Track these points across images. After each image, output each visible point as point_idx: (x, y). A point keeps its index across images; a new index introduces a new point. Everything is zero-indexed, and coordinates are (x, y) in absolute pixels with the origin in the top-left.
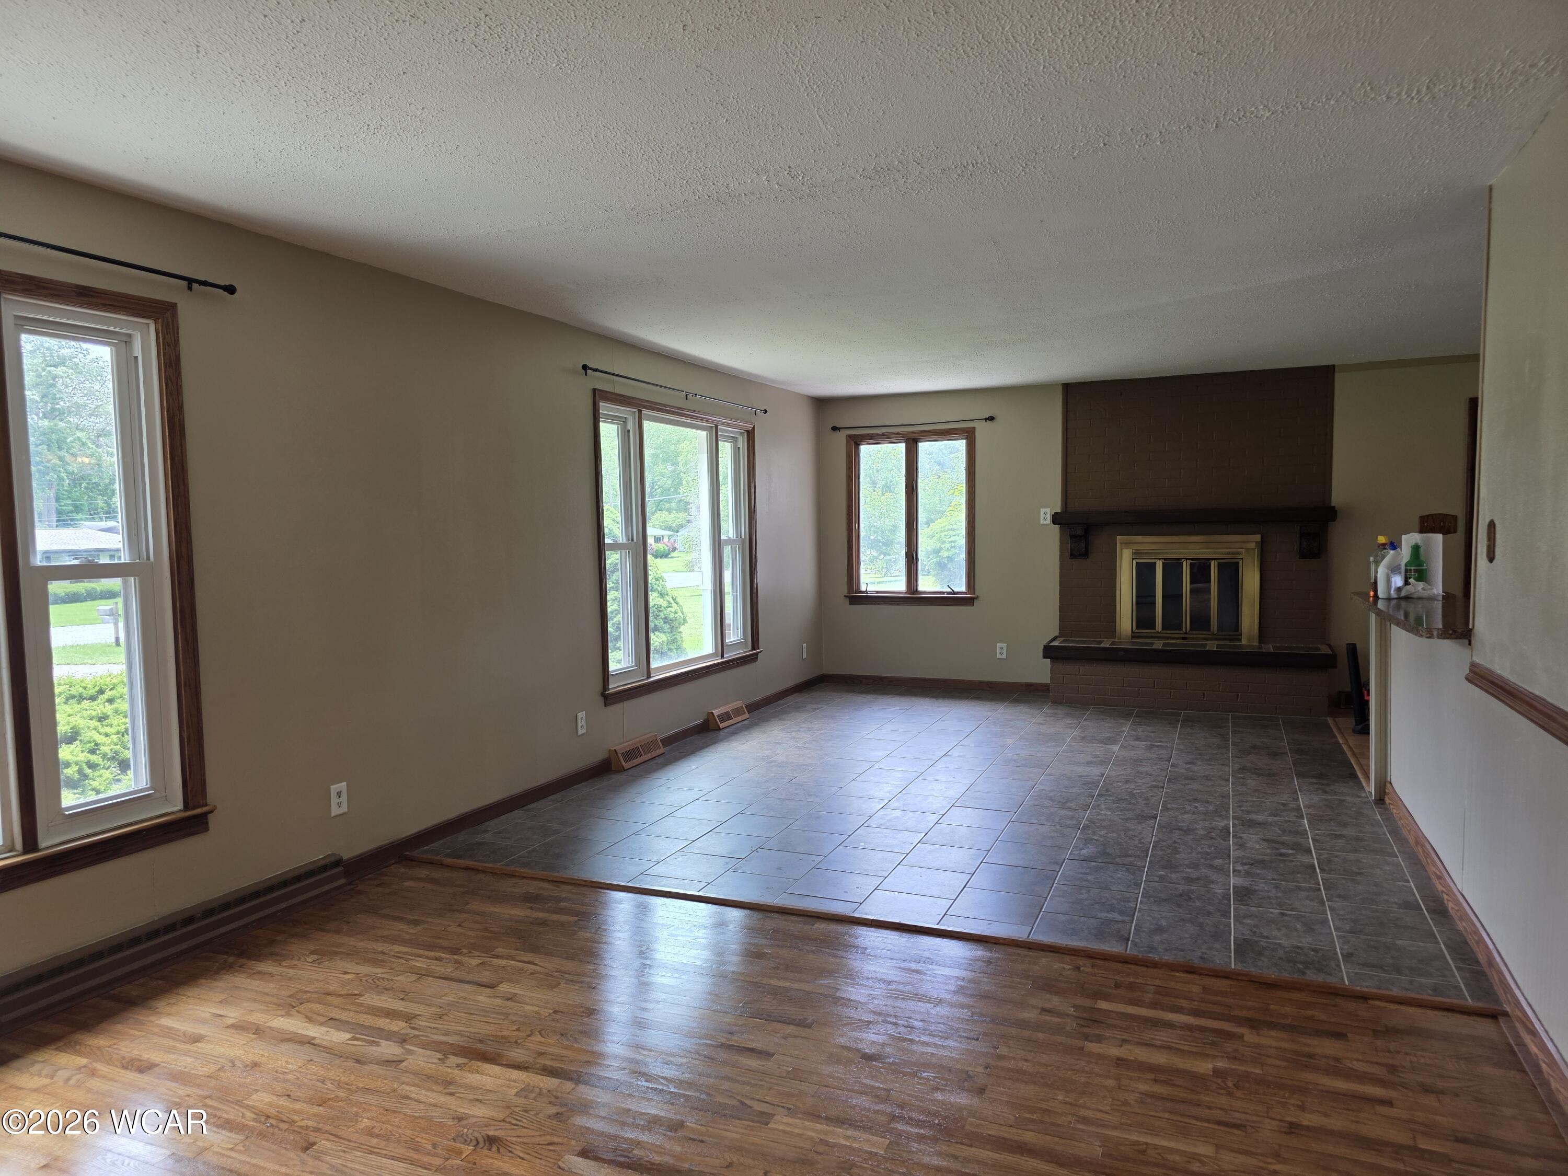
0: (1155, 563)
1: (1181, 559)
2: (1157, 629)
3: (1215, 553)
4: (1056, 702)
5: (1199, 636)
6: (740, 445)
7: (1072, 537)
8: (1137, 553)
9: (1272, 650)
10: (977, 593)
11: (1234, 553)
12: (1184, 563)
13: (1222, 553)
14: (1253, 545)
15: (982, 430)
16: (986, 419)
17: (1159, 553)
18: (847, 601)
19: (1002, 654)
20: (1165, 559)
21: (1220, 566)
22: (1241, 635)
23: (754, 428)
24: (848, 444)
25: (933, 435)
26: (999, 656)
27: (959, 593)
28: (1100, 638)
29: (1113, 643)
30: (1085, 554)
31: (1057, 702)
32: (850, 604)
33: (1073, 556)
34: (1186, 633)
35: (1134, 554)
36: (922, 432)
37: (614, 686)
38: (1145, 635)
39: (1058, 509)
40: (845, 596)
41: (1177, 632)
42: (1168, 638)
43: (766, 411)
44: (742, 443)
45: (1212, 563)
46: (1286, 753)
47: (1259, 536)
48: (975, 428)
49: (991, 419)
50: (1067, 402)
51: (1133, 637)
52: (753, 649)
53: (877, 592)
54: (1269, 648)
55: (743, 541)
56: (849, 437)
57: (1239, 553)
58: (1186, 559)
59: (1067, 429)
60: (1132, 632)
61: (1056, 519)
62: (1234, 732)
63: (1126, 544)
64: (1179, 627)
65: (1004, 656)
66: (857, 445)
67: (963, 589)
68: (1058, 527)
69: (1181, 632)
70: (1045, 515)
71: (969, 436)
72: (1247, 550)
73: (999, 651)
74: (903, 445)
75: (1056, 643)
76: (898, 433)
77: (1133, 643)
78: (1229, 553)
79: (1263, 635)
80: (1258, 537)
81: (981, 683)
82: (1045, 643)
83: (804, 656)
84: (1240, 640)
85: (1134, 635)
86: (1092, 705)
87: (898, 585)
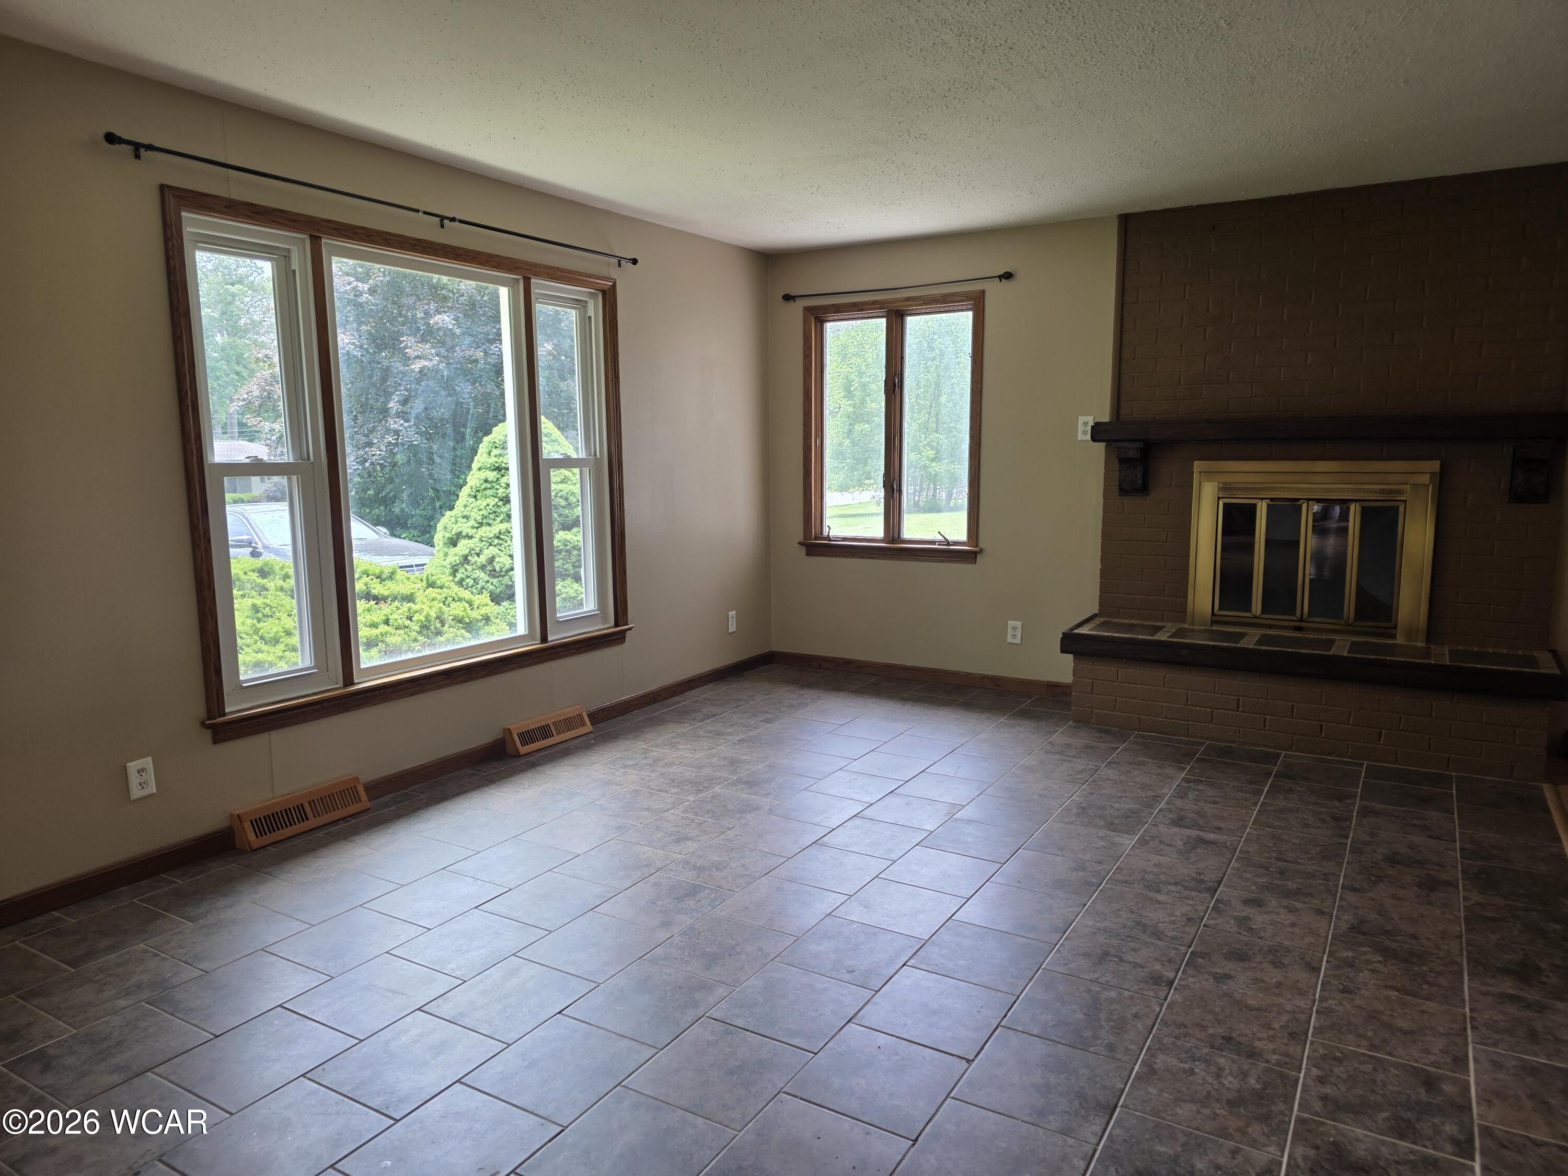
0: (1255, 506)
1: (1298, 500)
2: (1253, 611)
3: (1359, 490)
4: (1080, 722)
5: (1324, 626)
6: (591, 312)
7: (1123, 461)
8: (1225, 488)
9: (1447, 661)
10: (981, 545)
11: (1390, 492)
12: (1304, 507)
13: (1371, 491)
14: (1426, 479)
15: (995, 293)
16: (1001, 277)
17: (1260, 490)
18: (803, 550)
19: (1014, 636)
20: (1272, 499)
21: (1366, 513)
22: (1395, 627)
23: (614, 286)
24: (806, 321)
25: (924, 304)
26: (1010, 640)
27: (955, 543)
28: (1162, 620)
29: (1180, 633)
30: (1144, 489)
31: (1082, 721)
32: (808, 554)
33: (1123, 491)
34: (1301, 620)
35: (1220, 489)
36: (908, 299)
37: (234, 707)
38: (1233, 619)
39: (1105, 417)
40: (800, 543)
41: (1287, 617)
42: (1270, 627)
43: (635, 261)
44: (595, 309)
45: (1352, 507)
46: (1453, 884)
47: (1438, 462)
48: (984, 291)
49: (1008, 276)
50: (1125, 245)
51: (1213, 622)
52: (617, 625)
53: (845, 539)
54: (1442, 656)
55: (598, 462)
56: (807, 309)
57: (1399, 492)
58: (1308, 500)
59: (1123, 289)
60: (1213, 614)
61: (1098, 433)
62: (1365, 812)
63: (1209, 474)
64: (1290, 608)
65: (1018, 640)
66: (821, 322)
67: (963, 536)
68: (1101, 446)
69: (1294, 618)
70: (1084, 424)
71: (977, 304)
72: (1415, 485)
73: (1010, 632)
74: (883, 321)
75: (1084, 630)
76: (874, 303)
77: (1214, 635)
78: (1382, 491)
79: (1433, 632)
80: (1435, 465)
81: (984, 677)
82: (1065, 628)
83: (732, 628)
84: (1393, 636)
85: (1215, 619)
86: (1135, 729)
87: (874, 529)
